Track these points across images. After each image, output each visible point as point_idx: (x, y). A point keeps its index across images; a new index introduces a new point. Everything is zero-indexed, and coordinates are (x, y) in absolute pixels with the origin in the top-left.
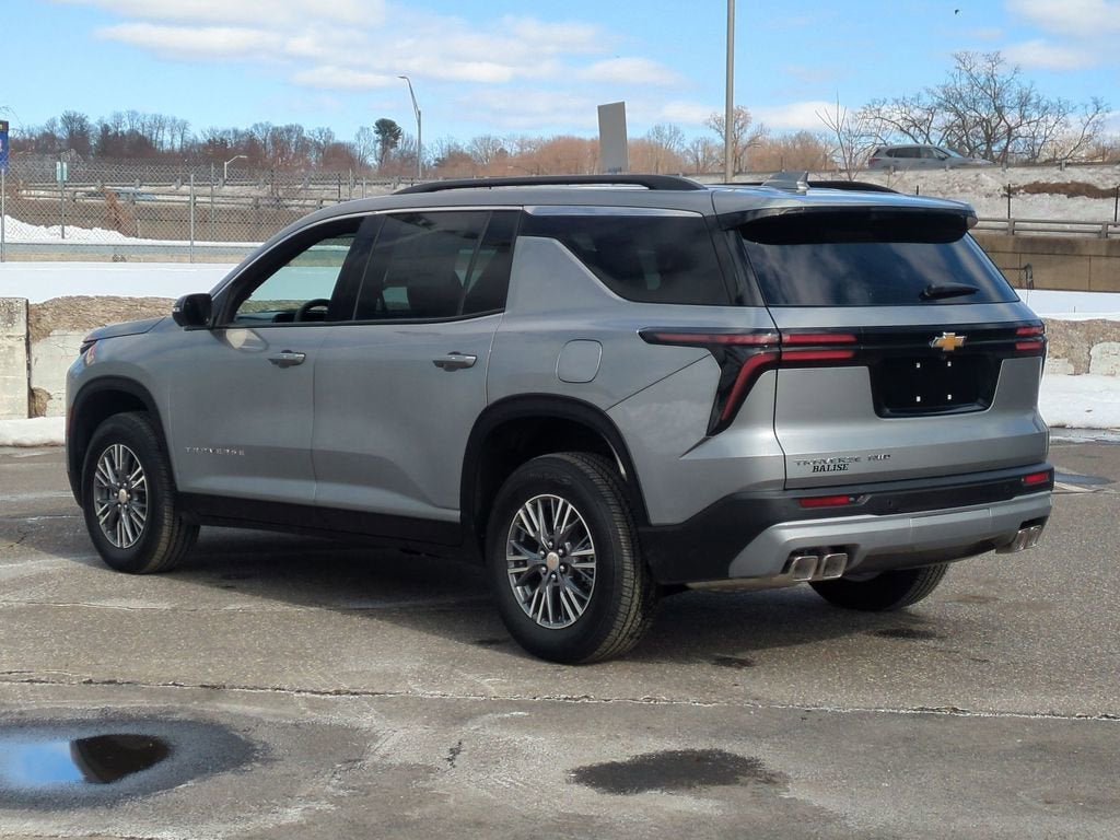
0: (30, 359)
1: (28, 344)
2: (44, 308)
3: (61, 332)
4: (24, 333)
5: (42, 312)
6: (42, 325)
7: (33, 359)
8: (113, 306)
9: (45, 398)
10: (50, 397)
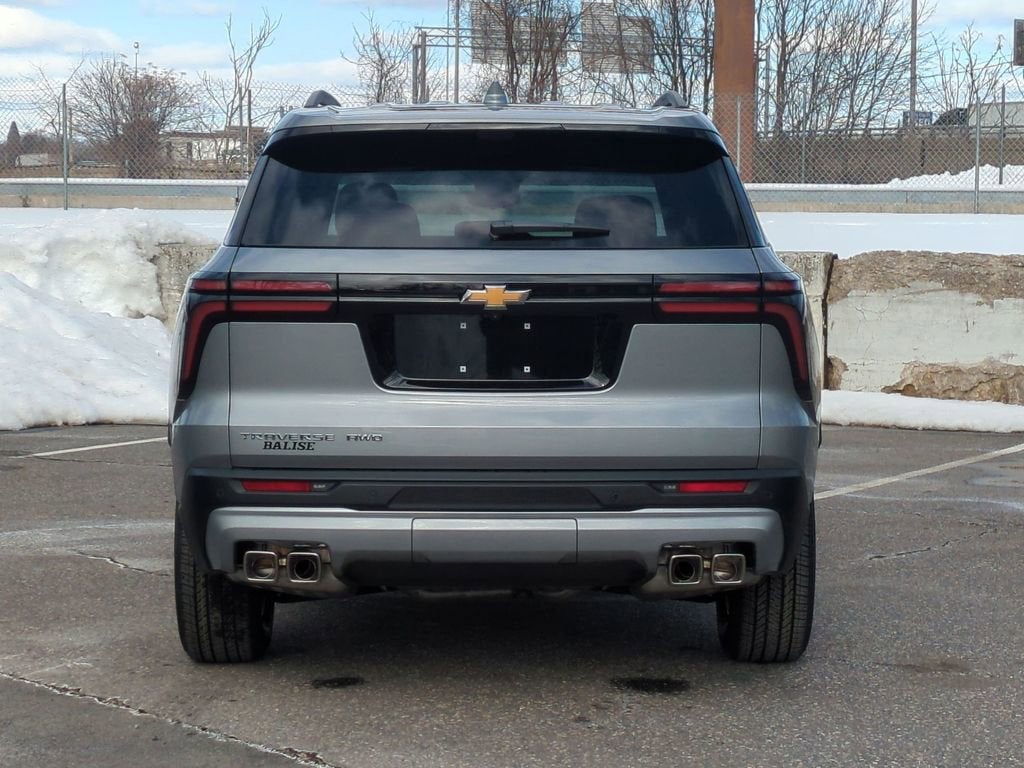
0: (826, 323)
1: (825, 306)
2: (847, 265)
3: (860, 292)
4: (821, 293)
5: (845, 268)
6: (842, 284)
7: (829, 323)
8: (922, 263)
9: (840, 368)
10: (846, 368)
